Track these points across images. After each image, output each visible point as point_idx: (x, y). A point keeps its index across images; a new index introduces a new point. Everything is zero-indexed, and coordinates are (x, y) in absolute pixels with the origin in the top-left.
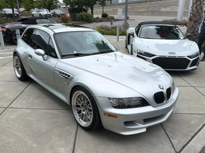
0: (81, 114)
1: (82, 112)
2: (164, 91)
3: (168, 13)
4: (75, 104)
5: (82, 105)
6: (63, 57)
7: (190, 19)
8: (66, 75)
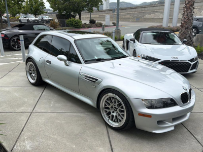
0: (110, 115)
1: (112, 114)
2: (188, 91)
3: (152, 20)
4: (103, 106)
5: (112, 107)
6: (86, 62)
7: (182, 26)
8: (93, 79)
